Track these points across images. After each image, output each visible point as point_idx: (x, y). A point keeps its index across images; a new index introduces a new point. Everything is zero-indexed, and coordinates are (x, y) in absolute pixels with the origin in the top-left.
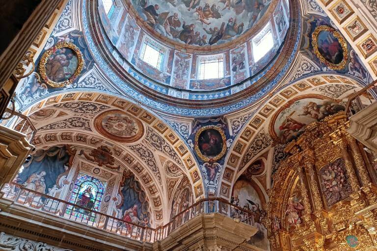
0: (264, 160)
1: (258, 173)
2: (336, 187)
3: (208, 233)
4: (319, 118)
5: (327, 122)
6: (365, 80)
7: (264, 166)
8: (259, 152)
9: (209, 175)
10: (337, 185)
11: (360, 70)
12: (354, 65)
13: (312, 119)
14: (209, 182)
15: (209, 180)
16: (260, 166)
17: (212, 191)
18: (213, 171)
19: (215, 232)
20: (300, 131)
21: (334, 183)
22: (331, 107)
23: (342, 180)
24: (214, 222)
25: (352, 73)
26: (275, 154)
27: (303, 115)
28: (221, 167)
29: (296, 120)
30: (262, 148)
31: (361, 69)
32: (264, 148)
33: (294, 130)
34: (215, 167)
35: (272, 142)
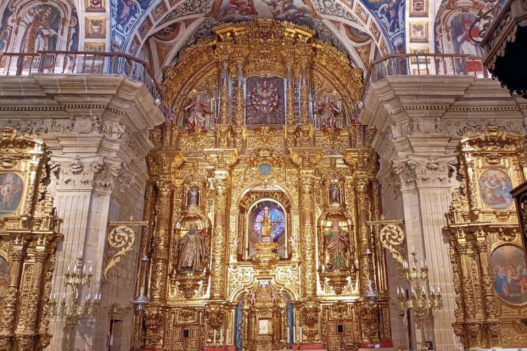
0: (183, 26)
1: (164, 37)
2: (265, 108)
3: (116, 104)
4: (278, 16)
5: (284, 28)
6: (390, 34)
7: (177, 33)
8: (189, 14)
9: (119, 13)
10: (266, 106)
11: (392, 21)
12: (389, 9)
13: (270, 13)
14: (117, 24)
15: (118, 21)
16: (173, 31)
17: (119, 41)
18: (126, 10)
19: (126, 106)
20: (246, 17)
21: (264, 102)
22: (303, 16)
23: (275, 104)
24: (134, 94)
25: (380, 16)
26: (200, 26)
27: (268, 3)
28: (141, 10)
29: (255, 3)
30: (194, 12)
31: (395, 21)
32: (196, 13)
33: (241, 12)
34: (131, 6)
35: (209, 10)
